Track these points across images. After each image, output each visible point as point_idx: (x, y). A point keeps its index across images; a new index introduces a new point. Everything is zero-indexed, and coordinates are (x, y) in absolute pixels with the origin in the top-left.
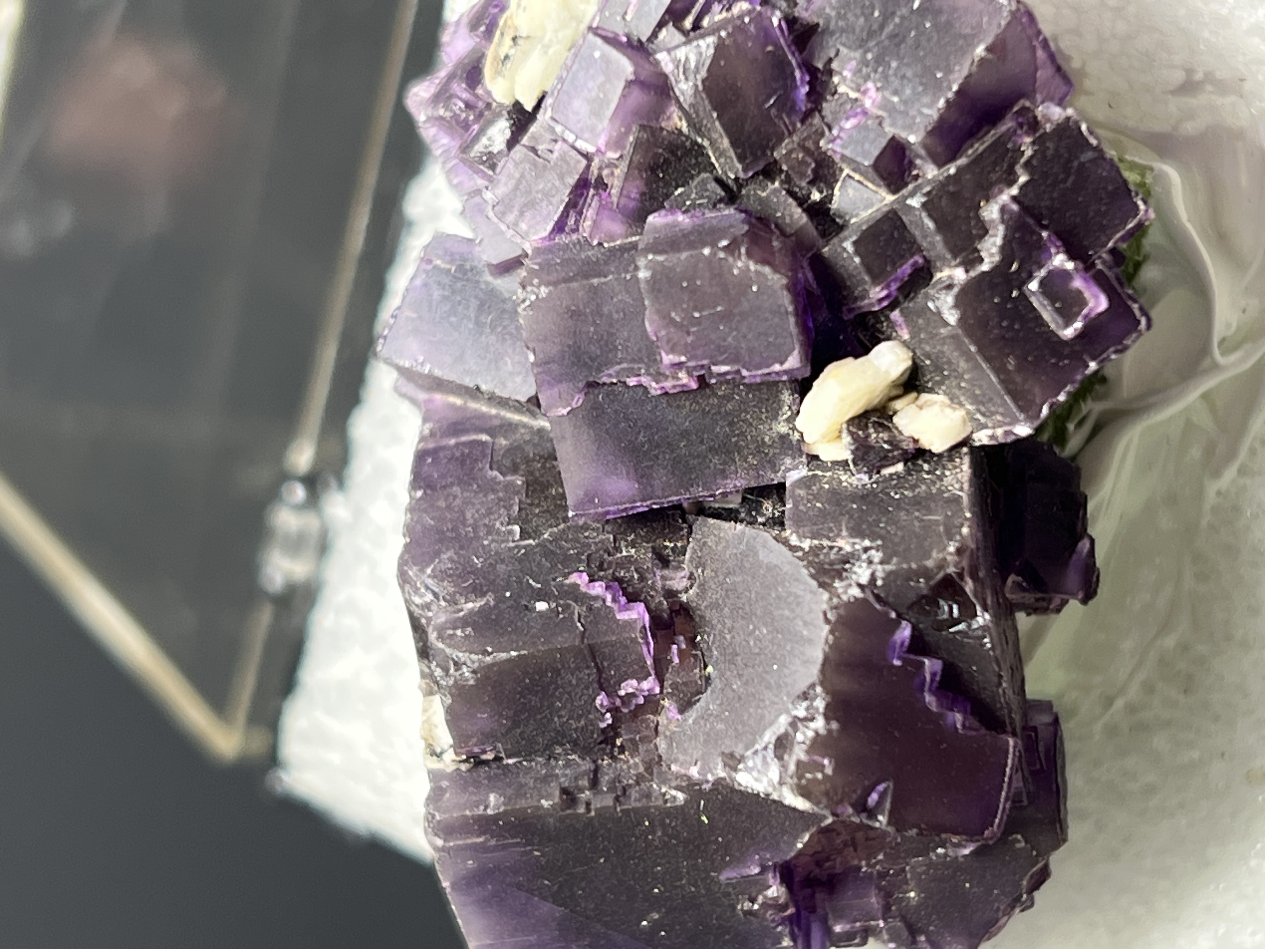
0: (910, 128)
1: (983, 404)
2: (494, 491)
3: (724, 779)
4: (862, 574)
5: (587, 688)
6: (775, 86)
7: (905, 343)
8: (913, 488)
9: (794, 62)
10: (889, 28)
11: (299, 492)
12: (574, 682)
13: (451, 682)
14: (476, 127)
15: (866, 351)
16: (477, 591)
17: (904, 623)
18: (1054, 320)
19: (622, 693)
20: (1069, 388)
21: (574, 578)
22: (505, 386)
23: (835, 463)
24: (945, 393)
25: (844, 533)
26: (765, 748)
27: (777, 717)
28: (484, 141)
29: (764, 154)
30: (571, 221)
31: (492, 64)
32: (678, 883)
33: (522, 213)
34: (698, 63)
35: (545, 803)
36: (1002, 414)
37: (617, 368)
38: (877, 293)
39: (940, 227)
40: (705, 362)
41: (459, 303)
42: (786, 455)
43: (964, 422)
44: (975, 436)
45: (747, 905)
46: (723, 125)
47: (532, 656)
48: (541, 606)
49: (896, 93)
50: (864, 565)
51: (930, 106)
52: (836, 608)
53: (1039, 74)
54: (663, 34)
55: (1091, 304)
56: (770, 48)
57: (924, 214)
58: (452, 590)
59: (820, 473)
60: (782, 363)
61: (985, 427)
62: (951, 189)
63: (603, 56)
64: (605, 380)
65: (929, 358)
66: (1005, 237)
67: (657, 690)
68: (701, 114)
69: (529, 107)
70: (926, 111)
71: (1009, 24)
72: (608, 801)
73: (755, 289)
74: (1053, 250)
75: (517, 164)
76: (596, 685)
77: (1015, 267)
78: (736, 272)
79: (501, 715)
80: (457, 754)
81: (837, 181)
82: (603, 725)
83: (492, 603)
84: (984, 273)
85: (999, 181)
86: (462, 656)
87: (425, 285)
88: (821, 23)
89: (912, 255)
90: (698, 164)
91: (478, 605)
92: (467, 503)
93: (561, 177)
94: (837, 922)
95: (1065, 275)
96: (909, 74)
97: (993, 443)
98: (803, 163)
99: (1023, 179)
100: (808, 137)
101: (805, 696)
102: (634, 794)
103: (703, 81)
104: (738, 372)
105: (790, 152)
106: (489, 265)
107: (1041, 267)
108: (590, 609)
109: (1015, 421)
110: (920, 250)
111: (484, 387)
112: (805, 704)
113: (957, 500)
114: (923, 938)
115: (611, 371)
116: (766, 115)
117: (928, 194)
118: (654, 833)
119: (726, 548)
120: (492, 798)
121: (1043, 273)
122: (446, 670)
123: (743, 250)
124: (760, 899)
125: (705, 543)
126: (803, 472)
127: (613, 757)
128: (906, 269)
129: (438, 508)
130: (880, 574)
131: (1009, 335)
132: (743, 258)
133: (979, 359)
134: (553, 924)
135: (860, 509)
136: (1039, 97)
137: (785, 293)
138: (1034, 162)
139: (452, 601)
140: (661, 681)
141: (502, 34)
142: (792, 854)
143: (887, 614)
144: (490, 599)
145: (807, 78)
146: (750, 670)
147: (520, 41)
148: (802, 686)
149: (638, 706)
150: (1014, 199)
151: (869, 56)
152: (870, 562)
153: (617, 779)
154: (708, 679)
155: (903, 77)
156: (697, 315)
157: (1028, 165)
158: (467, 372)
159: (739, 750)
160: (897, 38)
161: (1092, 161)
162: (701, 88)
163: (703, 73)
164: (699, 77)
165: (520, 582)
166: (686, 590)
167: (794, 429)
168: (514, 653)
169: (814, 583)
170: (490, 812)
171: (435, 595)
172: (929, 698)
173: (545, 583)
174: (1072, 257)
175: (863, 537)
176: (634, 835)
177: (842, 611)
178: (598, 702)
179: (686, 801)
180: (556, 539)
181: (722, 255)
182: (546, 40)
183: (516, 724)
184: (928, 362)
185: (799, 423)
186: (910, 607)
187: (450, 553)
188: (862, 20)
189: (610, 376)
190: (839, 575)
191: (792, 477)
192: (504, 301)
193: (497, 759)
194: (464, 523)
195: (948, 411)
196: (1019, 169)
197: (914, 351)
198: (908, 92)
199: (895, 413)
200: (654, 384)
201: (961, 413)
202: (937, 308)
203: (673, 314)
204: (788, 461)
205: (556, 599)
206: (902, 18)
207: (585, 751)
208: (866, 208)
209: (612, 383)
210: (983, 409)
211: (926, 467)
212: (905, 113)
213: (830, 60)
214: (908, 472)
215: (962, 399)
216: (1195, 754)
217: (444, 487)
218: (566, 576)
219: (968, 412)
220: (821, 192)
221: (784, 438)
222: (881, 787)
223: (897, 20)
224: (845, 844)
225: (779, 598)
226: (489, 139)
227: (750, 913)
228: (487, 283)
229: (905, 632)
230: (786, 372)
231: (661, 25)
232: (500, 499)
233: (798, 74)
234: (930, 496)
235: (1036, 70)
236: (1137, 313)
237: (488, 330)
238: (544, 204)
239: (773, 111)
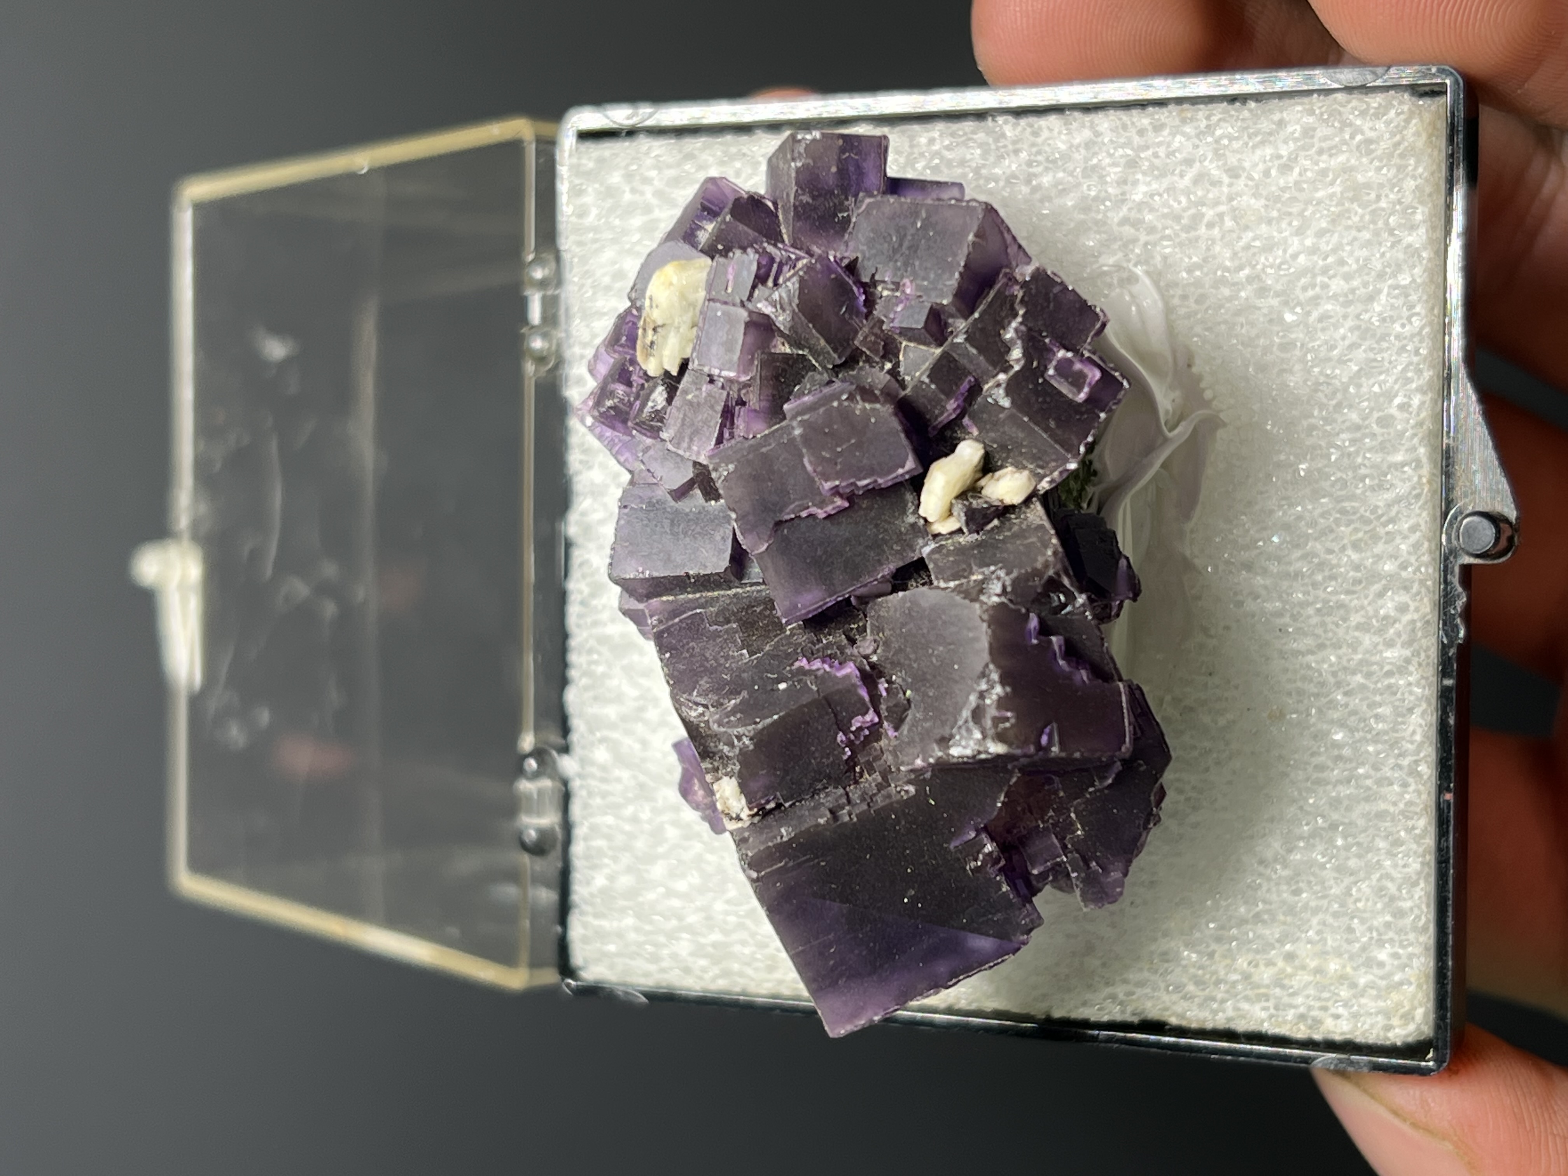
0: (942, 296)
1: (1040, 458)
2: (720, 637)
3: (941, 758)
4: (997, 588)
5: (829, 731)
6: (843, 299)
7: (977, 440)
8: (1010, 529)
9: (851, 282)
10: (906, 244)
11: (532, 764)
12: (820, 728)
13: (737, 751)
14: (638, 403)
15: (953, 450)
16: (734, 692)
17: (1031, 615)
18: (1070, 391)
19: (853, 729)
20: (1092, 432)
21: (797, 664)
22: (706, 567)
23: (952, 533)
24: (1012, 464)
25: (975, 568)
26: (966, 722)
27: (967, 698)
28: (650, 404)
29: (848, 344)
30: (726, 435)
31: (642, 352)
32: (922, 860)
33: (691, 440)
34: (789, 296)
35: (822, 821)
36: (1054, 460)
37: (792, 506)
38: (951, 405)
39: (980, 350)
40: (852, 480)
41: (656, 526)
42: (918, 537)
43: (1029, 479)
44: (1039, 487)
45: (973, 864)
46: (817, 331)
47: (788, 715)
48: (782, 686)
49: (924, 279)
50: (995, 581)
51: (950, 279)
52: (987, 610)
53: (1009, 250)
54: (757, 292)
55: (1090, 375)
56: (833, 276)
57: (968, 345)
58: (716, 698)
59: (943, 543)
60: (903, 467)
61: (1045, 476)
62: (979, 326)
63: (723, 313)
64: (787, 517)
65: (995, 442)
66: (1024, 348)
67: (876, 720)
68: (800, 331)
69: (674, 373)
70: (948, 283)
71: (984, 217)
72: (864, 807)
73: (873, 420)
74: (1055, 349)
75: (679, 409)
76: (835, 727)
77: (1035, 364)
78: (858, 412)
79: (775, 769)
80: (750, 809)
81: (899, 351)
82: (845, 757)
83: (747, 696)
84: (1017, 372)
85: (1007, 316)
86: (741, 730)
87: (628, 522)
88: (859, 255)
89: (966, 376)
90: (804, 367)
91: (738, 701)
92: (704, 649)
93: (712, 407)
94: (1033, 867)
95: (1069, 362)
96: (929, 265)
97: (1054, 485)
98: (875, 343)
99: (1021, 312)
100: (874, 326)
101: (983, 675)
102: (879, 799)
103: (798, 306)
104: (876, 481)
105: (865, 338)
106: (671, 492)
107: (1051, 361)
108: (816, 677)
109: (1067, 461)
110: (970, 373)
111: (691, 572)
112: (984, 680)
113: (1041, 527)
114: (1094, 863)
115: (788, 510)
116: (843, 319)
117: (967, 332)
118: (899, 823)
119: (896, 611)
120: (783, 830)
121: (1054, 363)
122: (732, 745)
123: (858, 398)
124: (981, 857)
125: (879, 616)
126: (933, 545)
127: (856, 782)
128: (965, 386)
129: (685, 658)
130: (1008, 583)
131: (1045, 406)
132: (860, 402)
133: (1032, 425)
134: (843, 920)
135: (980, 552)
136: (1014, 264)
137: (893, 418)
138: (1026, 299)
139: (718, 705)
140: (877, 712)
141: (644, 330)
142: (995, 813)
143: (1019, 610)
144: (745, 694)
145: (862, 290)
146: (939, 678)
147: (659, 330)
148: (979, 668)
149: (866, 737)
150: (1021, 323)
151: (899, 264)
152: (998, 578)
153: (864, 793)
154: (909, 700)
155: (926, 268)
156: (839, 449)
157: (1022, 301)
158: (676, 567)
159: (946, 732)
160: (914, 248)
161: (1061, 291)
162: (797, 310)
163: (796, 301)
164: (794, 305)
165: (762, 678)
166: (875, 652)
167: (920, 517)
168: (776, 717)
169: (967, 601)
170: (785, 839)
171: (706, 706)
172: (1061, 662)
173: (778, 673)
174: (1068, 350)
175: (988, 565)
176: (886, 829)
177: (991, 612)
178: (839, 739)
179: (916, 791)
180: (776, 647)
181: (846, 404)
182: (676, 324)
183: (786, 772)
184: (995, 446)
185: (922, 512)
186: (1033, 602)
187: (705, 679)
188: (886, 245)
189: (789, 514)
190: (981, 591)
191: (926, 551)
192: (687, 514)
193: (779, 806)
194: (707, 660)
195: (1017, 475)
196: (1017, 306)
197: (984, 443)
198: (932, 276)
199: (982, 488)
200: (819, 511)
201: (1026, 473)
202: (995, 400)
203: (824, 453)
204: (921, 541)
205: (790, 679)
206: (913, 235)
207: (837, 781)
208: (924, 362)
209: (792, 519)
210: (1041, 463)
211: (1013, 516)
212: (935, 289)
213: (873, 275)
214: (1002, 523)
215: (1025, 462)
216: (1230, 716)
217: (683, 646)
218: (792, 665)
219: (1031, 471)
220: (891, 361)
221: (913, 525)
222: (1047, 730)
223: (909, 238)
224: (1023, 810)
225: (944, 622)
226: (654, 401)
227: (977, 869)
228: (671, 507)
229: (1033, 622)
230: (907, 472)
231: (754, 287)
232: (726, 640)
233: (855, 289)
234: (1023, 531)
235: (1007, 247)
236: (1120, 378)
237: (682, 536)
238: (705, 429)
239: (847, 316)
